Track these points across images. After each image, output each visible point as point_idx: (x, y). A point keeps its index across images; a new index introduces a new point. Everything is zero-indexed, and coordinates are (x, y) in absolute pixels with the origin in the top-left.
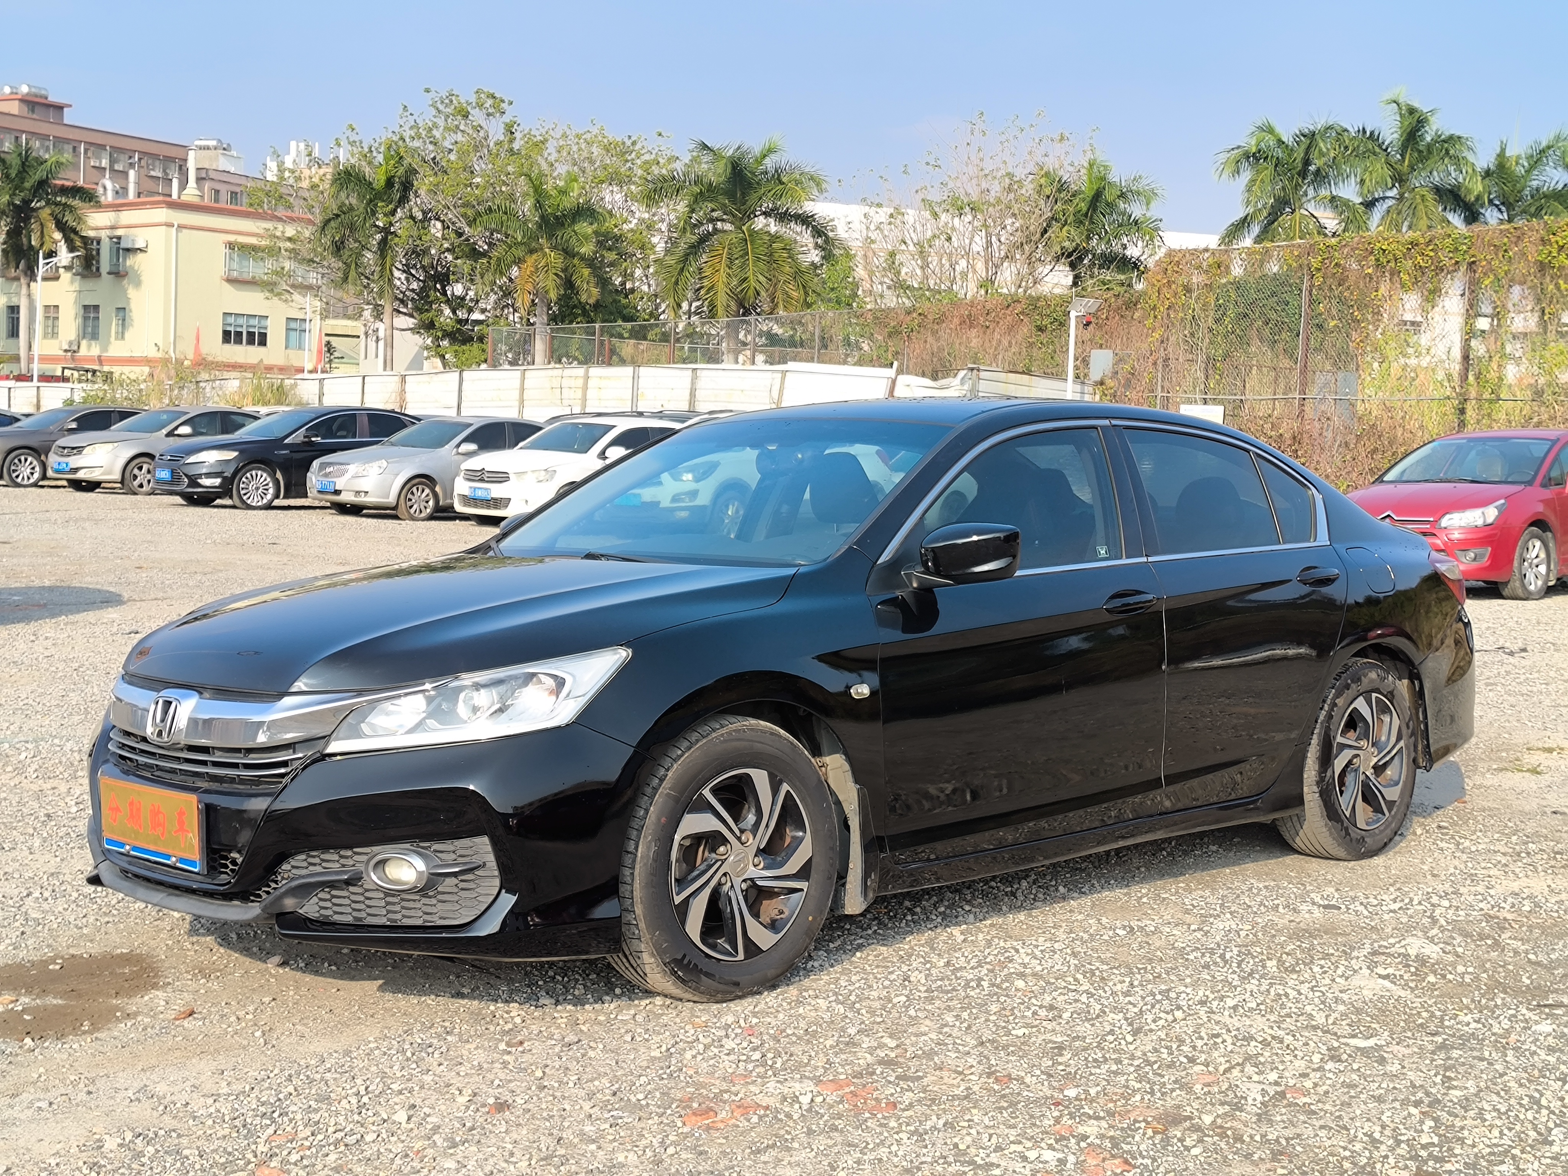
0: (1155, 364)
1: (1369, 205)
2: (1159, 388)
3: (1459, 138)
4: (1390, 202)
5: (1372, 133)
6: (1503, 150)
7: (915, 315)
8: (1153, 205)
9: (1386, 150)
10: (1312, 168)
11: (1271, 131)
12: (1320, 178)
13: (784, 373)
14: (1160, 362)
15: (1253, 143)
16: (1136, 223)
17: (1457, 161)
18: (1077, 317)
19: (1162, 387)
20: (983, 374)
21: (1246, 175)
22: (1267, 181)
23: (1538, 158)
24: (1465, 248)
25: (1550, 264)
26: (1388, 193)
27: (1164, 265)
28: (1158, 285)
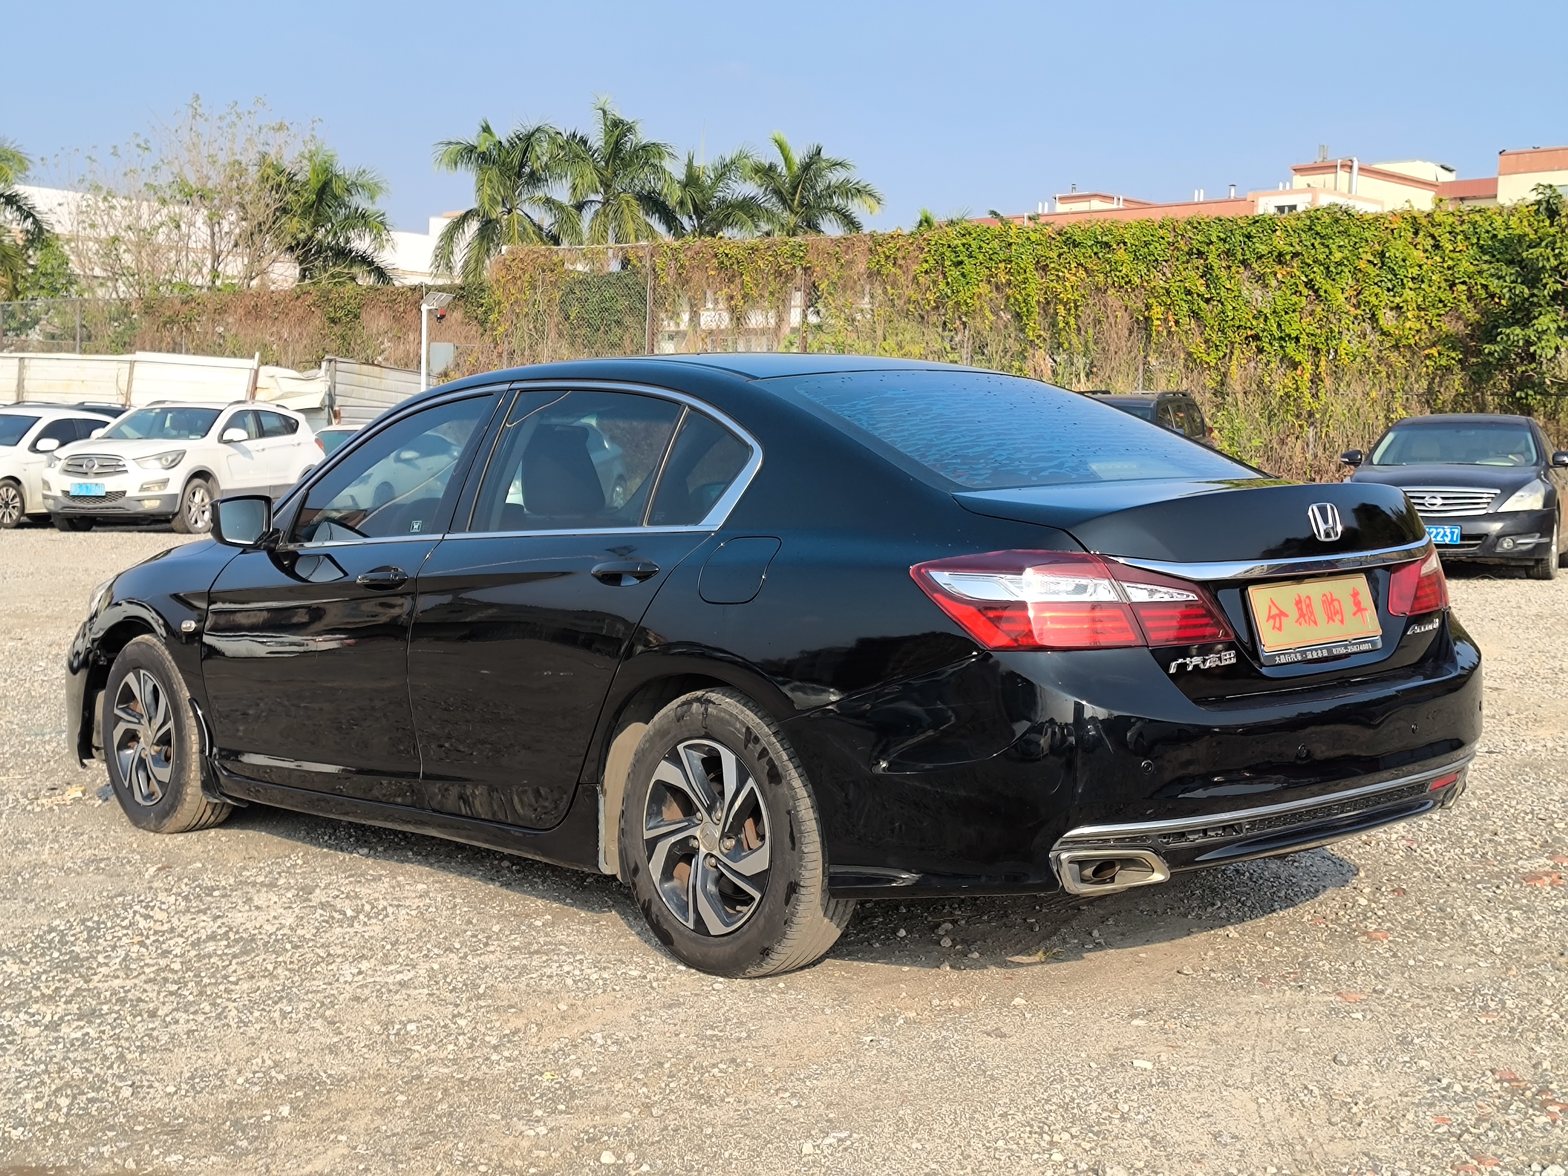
0: (500, 356)
1: (580, 207)
3: (657, 145)
4: (598, 206)
5: (581, 138)
6: (690, 161)
7: (193, 305)
8: (378, 199)
9: (593, 156)
10: (527, 170)
11: (491, 132)
12: (534, 179)
13: (132, 363)
14: (505, 355)
16: (363, 217)
17: (657, 169)
18: (430, 311)
20: (340, 366)
22: (494, 180)
23: (724, 171)
24: (802, 254)
25: (879, 272)
26: (593, 197)
27: (508, 262)
28: (503, 281)
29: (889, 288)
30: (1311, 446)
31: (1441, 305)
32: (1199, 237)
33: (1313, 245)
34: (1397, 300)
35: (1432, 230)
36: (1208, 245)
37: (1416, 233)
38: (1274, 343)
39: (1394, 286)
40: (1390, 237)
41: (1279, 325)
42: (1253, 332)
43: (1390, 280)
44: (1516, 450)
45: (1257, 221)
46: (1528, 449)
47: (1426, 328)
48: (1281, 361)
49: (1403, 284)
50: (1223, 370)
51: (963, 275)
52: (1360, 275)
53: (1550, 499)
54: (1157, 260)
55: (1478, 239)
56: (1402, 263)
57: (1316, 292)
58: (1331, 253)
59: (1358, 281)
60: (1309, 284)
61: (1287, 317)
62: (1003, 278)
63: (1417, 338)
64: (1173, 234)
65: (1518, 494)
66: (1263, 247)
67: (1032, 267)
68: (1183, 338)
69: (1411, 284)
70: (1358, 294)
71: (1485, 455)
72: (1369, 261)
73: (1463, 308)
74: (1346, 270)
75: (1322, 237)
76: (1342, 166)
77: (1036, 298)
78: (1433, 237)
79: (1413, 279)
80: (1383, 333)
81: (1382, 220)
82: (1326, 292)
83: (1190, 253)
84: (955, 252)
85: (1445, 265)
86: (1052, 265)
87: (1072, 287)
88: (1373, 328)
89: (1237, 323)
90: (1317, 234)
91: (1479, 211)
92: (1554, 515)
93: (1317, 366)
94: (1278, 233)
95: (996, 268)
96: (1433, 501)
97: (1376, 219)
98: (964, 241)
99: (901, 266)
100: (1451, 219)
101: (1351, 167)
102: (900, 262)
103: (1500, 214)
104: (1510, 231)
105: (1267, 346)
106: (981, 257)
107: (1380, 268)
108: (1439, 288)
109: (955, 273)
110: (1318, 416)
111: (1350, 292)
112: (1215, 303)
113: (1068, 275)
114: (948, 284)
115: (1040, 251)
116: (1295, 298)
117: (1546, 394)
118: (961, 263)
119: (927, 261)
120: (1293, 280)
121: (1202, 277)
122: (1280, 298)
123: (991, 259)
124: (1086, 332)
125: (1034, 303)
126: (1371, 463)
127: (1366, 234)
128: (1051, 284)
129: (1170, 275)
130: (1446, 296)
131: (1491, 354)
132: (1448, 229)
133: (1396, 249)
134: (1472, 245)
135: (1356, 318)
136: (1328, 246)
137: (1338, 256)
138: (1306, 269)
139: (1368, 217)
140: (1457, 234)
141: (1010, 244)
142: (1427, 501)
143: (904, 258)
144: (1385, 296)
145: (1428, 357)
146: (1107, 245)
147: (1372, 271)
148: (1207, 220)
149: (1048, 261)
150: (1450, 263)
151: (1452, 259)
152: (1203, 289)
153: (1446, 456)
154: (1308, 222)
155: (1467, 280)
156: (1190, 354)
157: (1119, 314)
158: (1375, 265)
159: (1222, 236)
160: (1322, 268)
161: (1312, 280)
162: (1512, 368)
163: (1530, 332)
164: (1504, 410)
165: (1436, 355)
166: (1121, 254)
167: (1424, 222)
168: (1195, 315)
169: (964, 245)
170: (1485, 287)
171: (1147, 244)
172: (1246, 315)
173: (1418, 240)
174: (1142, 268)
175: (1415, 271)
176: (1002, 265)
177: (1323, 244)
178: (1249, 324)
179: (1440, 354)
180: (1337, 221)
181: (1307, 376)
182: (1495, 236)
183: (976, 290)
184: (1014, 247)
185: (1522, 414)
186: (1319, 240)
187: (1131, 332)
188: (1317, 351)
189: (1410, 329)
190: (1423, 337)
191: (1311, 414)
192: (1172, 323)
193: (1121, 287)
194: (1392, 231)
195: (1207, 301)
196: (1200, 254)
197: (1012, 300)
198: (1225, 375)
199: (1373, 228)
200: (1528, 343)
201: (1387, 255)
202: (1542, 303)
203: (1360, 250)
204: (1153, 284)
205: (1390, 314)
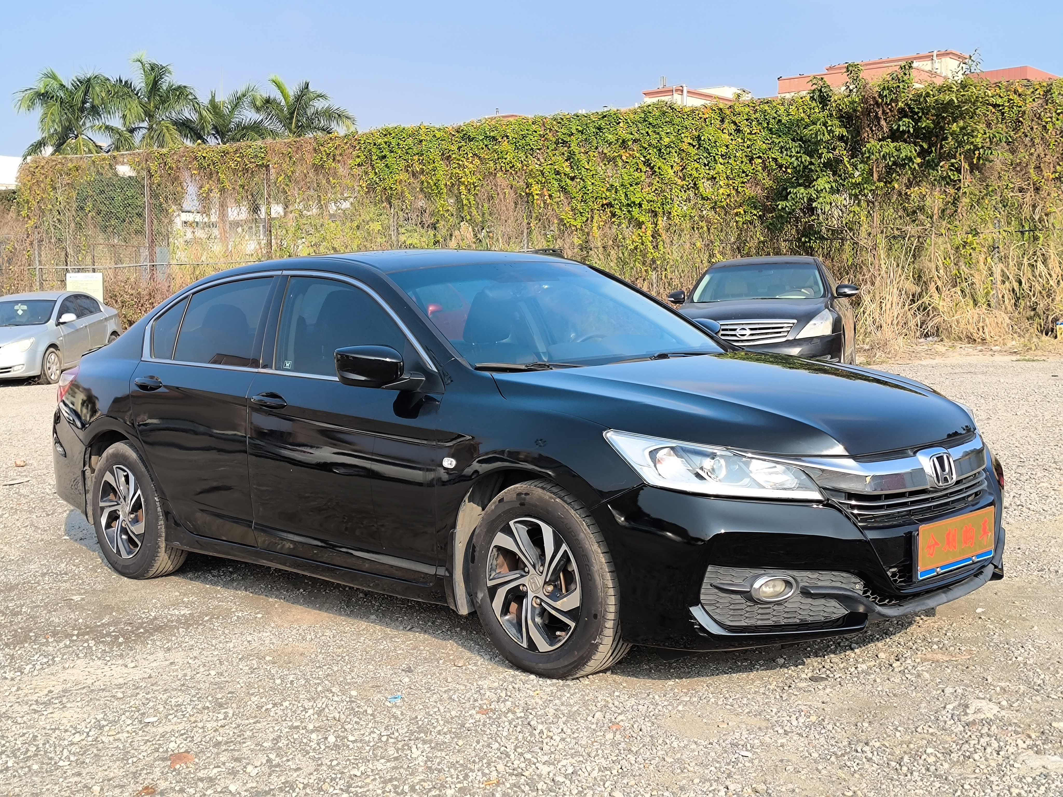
0: (31, 244)
1: (131, 131)
2: (37, 262)
3: (185, 87)
4: (145, 131)
5: (126, 82)
6: (213, 97)
9: (137, 94)
10: (88, 105)
11: (54, 77)
12: (94, 112)
14: (35, 243)
15: (41, 86)
19: (40, 261)
21: (39, 111)
22: (56, 113)
23: (237, 102)
24: (263, 155)
25: (322, 166)
26: (142, 125)
27: (32, 169)
28: (29, 184)
29: (331, 179)
30: (655, 286)
31: (744, 175)
32: (562, 130)
33: (647, 133)
34: (712, 173)
35: (734, 118)
36: (570, 136)
37: (722, 121)
38: (623, 209)
39: (709, 162)
40: (703, 124)
41: (626, 195)
42: (607, 201)
43: (706, 158)
44: (806, 285)
45: (605, 116)
46: (816, 283)
47: (734, 192)
48: (630, 222)
49: (715, 160)
50: (586, 230)
51: (387, 166)
52: (684, 155)
53: (837, 325)
54: (532, 149)
55: (768, 124)
56: (713, 144)
57: (652, 168)
58: (661, 138)
59: (683, 159)
60: (647, 163)
61: (631, 188)
62: (418, 168)
63: (728, 201)
64: (543, 128)
65: (812, 322)
66: (610, 136)
67: (438, 158)
68: (555, 207)
69: (721, 160)
70: (683, 169)
71: (782, 290)
72: (690, 144)
73: (760, 176)
74: (673, 151)
75: (654, 126)
76: (677, 90)
77: (444, 182)
78: (735, 123)
79: (722, 156)
80: (703, 199)
81: (697, 112)
82: (659, 168)
83: (557, 143)
84: (380, 149)
85: (746, 145)
86: (454, 156)
87: (470, 172)
88: (696, 194)
89: (595, 195)
90: (650, 124)
91: (767, 103)
92: (840, 339)
93: (656, 225)
94: (621, 125)
95: (412, 160)
96: (743, 332)
97: (693, 111)
98: (386, 140)
99: (339, 161)
100: (747, 109)
101: (682, 91)
102: (338, 158)
103: (783, 104)
104: (790, 117)
105: (618, 212)
106: (399, 152)
107: (698, 148)
108: (742, 162)
109: (380, 165)
110: (658, 263)
111: (677, 168)
112: (578, 180)
113: (466, 163)
114: (376, 173)
115: (444, 145)
116: (637, 174)
117: (822, 238)
118: (385, 157)
119: (359, 157)
120: (634, 161)
121: (567, 160)
122: (627, 175)
123: (407, 153)
124: (483, 207)
125: (443, 187)
126: (692, 301)
127: (686, 123)
128: (454, 171)
129: (543, 161)
130: (748, 168)
131: (783, 209)
132: (746, 117)
133: (709, 133)
134: (764, 128)
135: (682, 187)
136: (658, 134)
137: (666, 140)
138: (643, 151)
139: (687, 110)
140: (752, 121)
141: (421, 141)
142: (738, 332)
143: (341, 155)
144: (703, 170)
145: (737, 214)
146: (494, 138)
147: (693, 151)
148: (568, 117)
149: (451, 153)
150: (749, 143)
151: (750, 140)
152: (568, 170)
153: (752, 292)
154: (643, 116)
155: (761, 155)
156: (562, 220)
157: (507, 191)
158: (694, 146)
159: (580, 128)
160: (655, 150)
161: (649, 160)
162: (797, 220)
163: (811, 191)
164: (794, 252)
165: (742, 212)
166: (505, 146)
167: (728, 112)
168: (563, 189)
169: (386, 143)
170: (775, 160)
171: (524, 137)
172: (602, 190)
173: (724, 126)
174: (522, 155)
175: (724, 150)
176: (416, 158)
177: (655, 132)
178: (604, 196)
179: (745, 212)
180: (664, 113)
181: (649, 233)
182: (780, 121)
183: (397, 177)
184: (424, 143)
185: (807, 254)
186: (651, 129)
187: (516, 204)
188: (655, 214)
189: (723, 194)
190: (732, 200)
191: (654, 261)
192: (547, 197)
193: (507, 171)
194: (705, 120)
195: (572, 179)
196: (564, 142)
197: (426, 184)
198: (588, 234)
199: (690, 118)
200: (811, 200)
201: (702, 138)
202: (818, 169)
203: (682, 135)
204: (530, 168)
205: (708, 183)
